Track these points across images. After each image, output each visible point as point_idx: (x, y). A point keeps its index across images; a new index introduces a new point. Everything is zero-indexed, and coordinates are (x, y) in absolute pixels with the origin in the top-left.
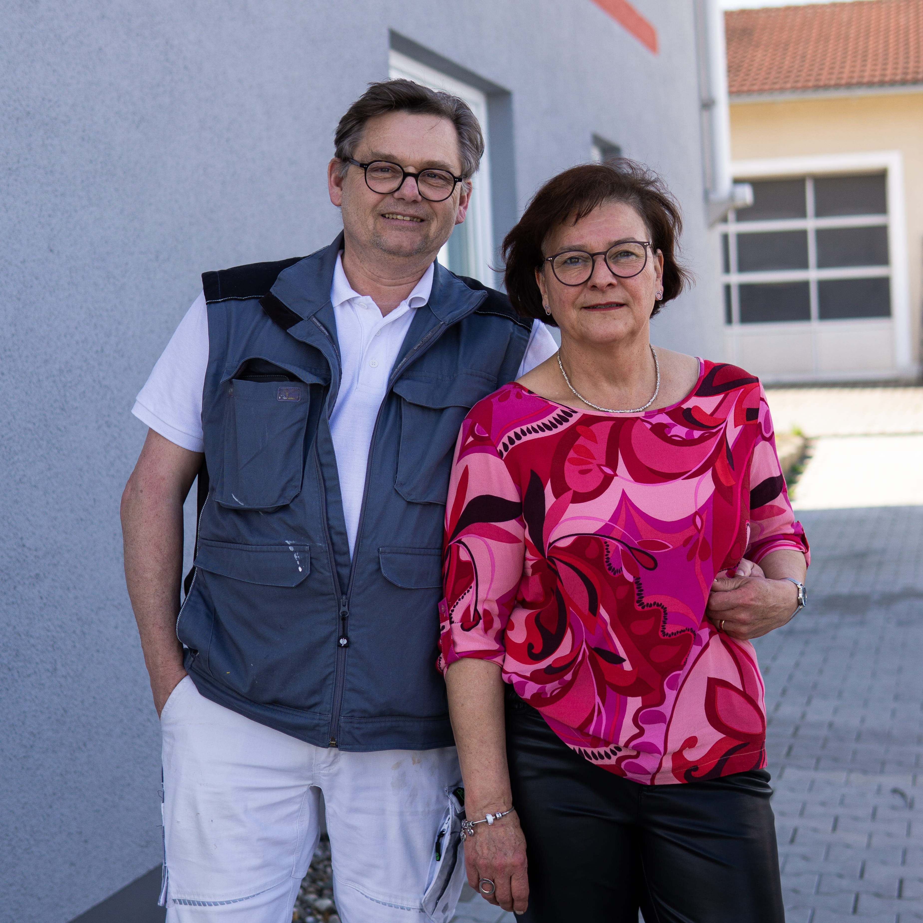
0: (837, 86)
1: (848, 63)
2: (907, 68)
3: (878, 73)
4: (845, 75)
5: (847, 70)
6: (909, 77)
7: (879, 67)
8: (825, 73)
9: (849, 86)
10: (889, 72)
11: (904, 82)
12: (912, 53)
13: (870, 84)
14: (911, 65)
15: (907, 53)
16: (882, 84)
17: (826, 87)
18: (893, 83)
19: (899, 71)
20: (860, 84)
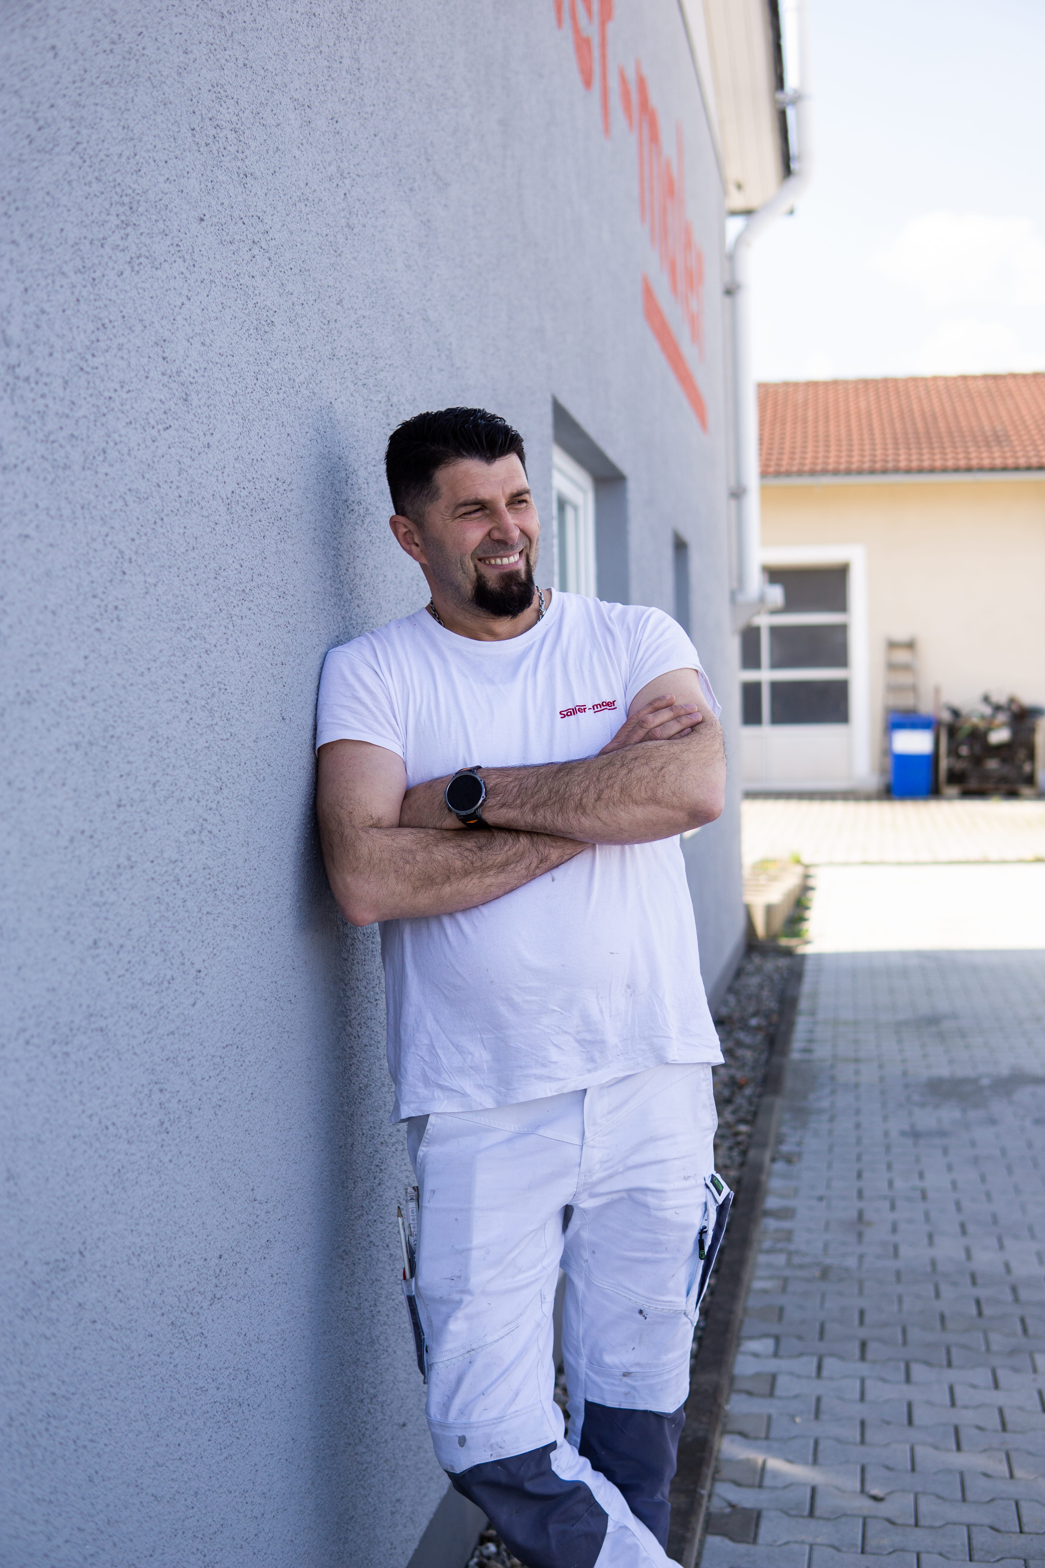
0: (800, 473)
1: (810, 449)
2: (874, 456)
3: (843, 460)
4: (808, 461)
5: (809, 455)
6: (878, 465)
7: (844, 454)
8: (786, 457)
9: (813, 473)
10: (855, 459)
11: (872, 471)
12: (878, 441)
13: (836, 472)
14: (879, 452)
15: (872, 439)
16: (848, 472)
17: (788, 474)
18: (860, 472)
19: (867, 459)
20: (825, 472)
